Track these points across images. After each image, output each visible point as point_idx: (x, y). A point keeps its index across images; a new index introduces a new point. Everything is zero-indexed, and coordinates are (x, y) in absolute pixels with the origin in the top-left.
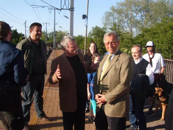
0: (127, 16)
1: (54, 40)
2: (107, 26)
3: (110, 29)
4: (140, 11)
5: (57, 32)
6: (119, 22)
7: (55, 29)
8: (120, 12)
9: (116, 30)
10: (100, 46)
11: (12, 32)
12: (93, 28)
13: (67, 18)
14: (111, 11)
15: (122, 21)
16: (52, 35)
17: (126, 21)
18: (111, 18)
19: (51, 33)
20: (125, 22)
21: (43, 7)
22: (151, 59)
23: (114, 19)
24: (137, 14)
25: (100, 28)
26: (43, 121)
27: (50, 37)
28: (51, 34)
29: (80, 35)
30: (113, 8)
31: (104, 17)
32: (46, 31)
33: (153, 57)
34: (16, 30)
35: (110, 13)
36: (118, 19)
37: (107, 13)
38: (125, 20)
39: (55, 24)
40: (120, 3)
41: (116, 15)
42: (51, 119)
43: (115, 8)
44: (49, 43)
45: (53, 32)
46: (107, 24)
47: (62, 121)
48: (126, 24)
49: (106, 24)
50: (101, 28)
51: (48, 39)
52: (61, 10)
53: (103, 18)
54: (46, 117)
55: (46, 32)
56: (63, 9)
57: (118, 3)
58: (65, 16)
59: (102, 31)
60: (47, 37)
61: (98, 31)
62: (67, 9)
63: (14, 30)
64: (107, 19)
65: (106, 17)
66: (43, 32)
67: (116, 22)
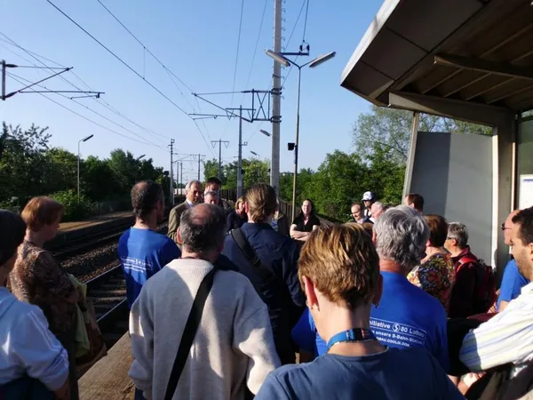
1: (239, 184)
2: (366, 149)
3: (368, 157)
5: (244, 163)
6: (394, 138)
7: (240, 157)
9: (382, 159)
10: (345, 199)
11: (140, 165)
12: (328, 155)
13: (268, 135)
15: (401, 135)
16: (233, 170)
18: (375, 130)
19: (230, 164)
21: (215, 117)
23: (383, 131)
25: (345, 156)
27: (228, 174)
28: (232, 167)
29: (306, 169)
31: (358, 128)
32: (218, 161)
34: (150, 161)
35: (370, 118)
36: (390, 132)
39: (240, 145)
41: (385, 122)
44: (226, 192)
45: (236, 163)
46: (364, 144)
49: (361, 145)
50: (349, 154)
52: (252, 121)
53: (355, 130)
55: (220, 163)
56: (256, 119)
58: (262, 131)
59: (349, 162)
60: (223, 175)
61: (340, 163)
62: (265, 120)
63: (145, 162)
64: (365, 133)
65: (362, 128)
66: (212, 162)
67: (387, 139)
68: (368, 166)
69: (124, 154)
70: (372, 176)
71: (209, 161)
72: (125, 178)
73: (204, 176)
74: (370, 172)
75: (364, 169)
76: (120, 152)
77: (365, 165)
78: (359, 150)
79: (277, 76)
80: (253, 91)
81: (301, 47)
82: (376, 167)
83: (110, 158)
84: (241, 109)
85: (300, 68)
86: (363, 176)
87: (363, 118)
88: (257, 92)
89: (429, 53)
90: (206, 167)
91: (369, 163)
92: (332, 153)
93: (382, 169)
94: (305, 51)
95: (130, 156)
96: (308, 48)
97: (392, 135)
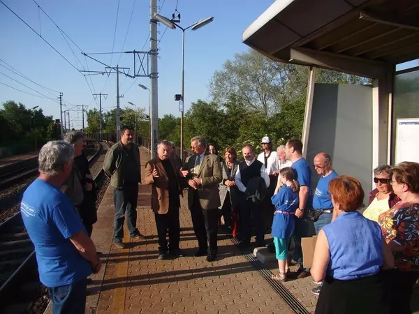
0: (255, 79)
1: (118, 128)
2: (220, 99)
3: (225, 105)
4: (277, 69)
5: (122, 112)
6: (242, 90)
7: (118, 106)
8: (242, 72)
9: (235, 106)
10: (208, 138)
11: (32, 115)
12: (193, 104)
13: (145, 88)
14: (226, 70)
15: (246, 87)
16: (110, 117)
17: (255, 88)
18: (227, 83)
19: (108, 113)
20: (252, 91)
21: (103, 73)
22: (266, 159)
23: (232, 84)
24: (274, 75)
25: (206, 104)
26: (137, 239)
27: (107, 120)
28: (109, 115)
30: (228, 66)
31: (214, 82)
32: (98, 110)
33: (269, 156)
34: (41, 111)
35: (223, 75)
36: (239, 85)
37: (218, 75)
38: (254, 86)
39: (118, 97)
40: (241, 54)
41: (235, 77)
42: (146, 238)
43: (233, 65)
44: (107, 134)
45: (113, 111)
46: (218, 95)
47: (157, 239)
48: (255, 94)
49: (216, 96)
50: (208, 103)
51: (104, 126)
52: (134, 77)
53: (212, 84)
54: (140, 235)
55: (101, 111)
56: (138, 76)
57: (237, 56)
58: (140, 85)
59: (210, 109)
60: (103, 121)
61: (203, 109)
62: (145, 76)
63: (36, 112)
64: (219, 86)
65: (217, 82)
66: (93, 111)
67: (236, 91)
68: (225, 112)
69: (16, 106)
70: (228, 119)
71: (91, 111)
72: (19, 126)
73: (87, 123)
74: (226, 117)
75: (221, 114)
76: (12, 104)
77: (223, 111)
78: (215, 99)
79: (154, 39)
80: (135, 52)
81: (173, 15)
82: (231, 113)
83: (4, 109)
84: (118, 68)
85: (184, 31)
86: (222, 120)
87: (218, 74)
88: (138, 52)
89: (355, 8)
90: (88, 115)
91: (225, 110)
92: (196, 103)
93: (236, 114)
94: (177, 19)
95: (22, 107)
96: (179, 16)
97: (240, 87)
